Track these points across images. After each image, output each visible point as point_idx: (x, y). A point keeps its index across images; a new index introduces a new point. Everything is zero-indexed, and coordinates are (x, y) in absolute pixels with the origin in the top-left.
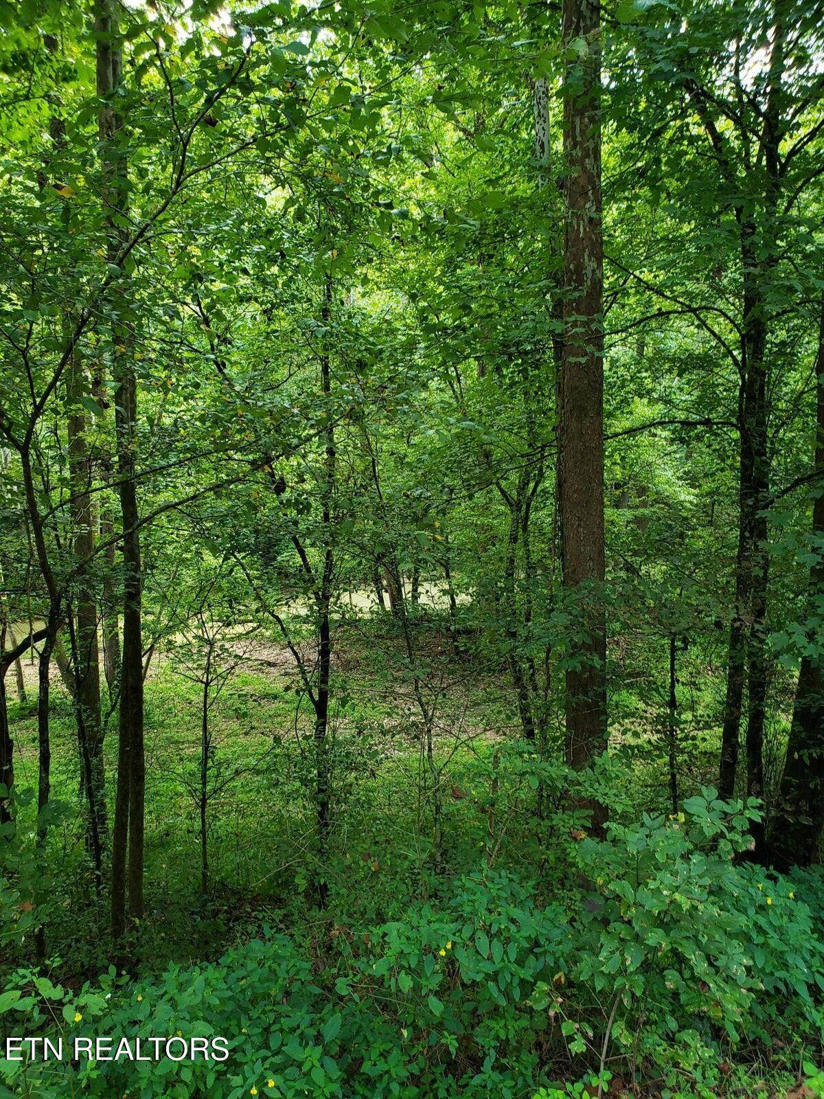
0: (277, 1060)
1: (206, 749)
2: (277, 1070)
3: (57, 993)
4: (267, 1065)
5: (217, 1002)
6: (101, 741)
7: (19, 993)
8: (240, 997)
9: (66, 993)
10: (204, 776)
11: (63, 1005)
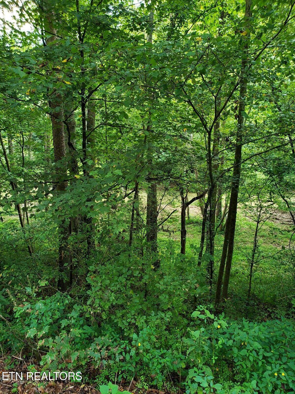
0: (285, 366)
1: (255, 246)
2: (285, 370)
3: (212, 316)
4: (282, 367)
5: (264, 338)
6: (214, 236)
7: (200, 313)
8: (271, 339)
9: (215, 318)
10: (253, 256)
11: (214, 321)
